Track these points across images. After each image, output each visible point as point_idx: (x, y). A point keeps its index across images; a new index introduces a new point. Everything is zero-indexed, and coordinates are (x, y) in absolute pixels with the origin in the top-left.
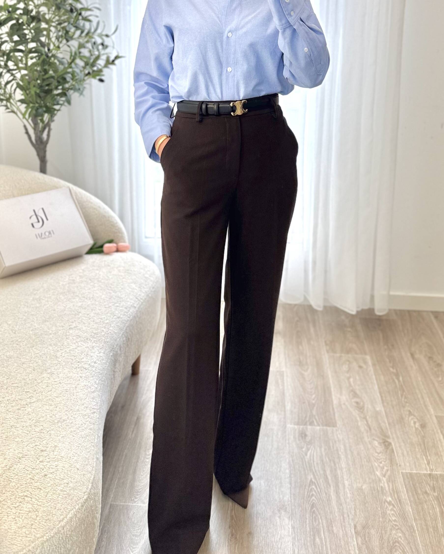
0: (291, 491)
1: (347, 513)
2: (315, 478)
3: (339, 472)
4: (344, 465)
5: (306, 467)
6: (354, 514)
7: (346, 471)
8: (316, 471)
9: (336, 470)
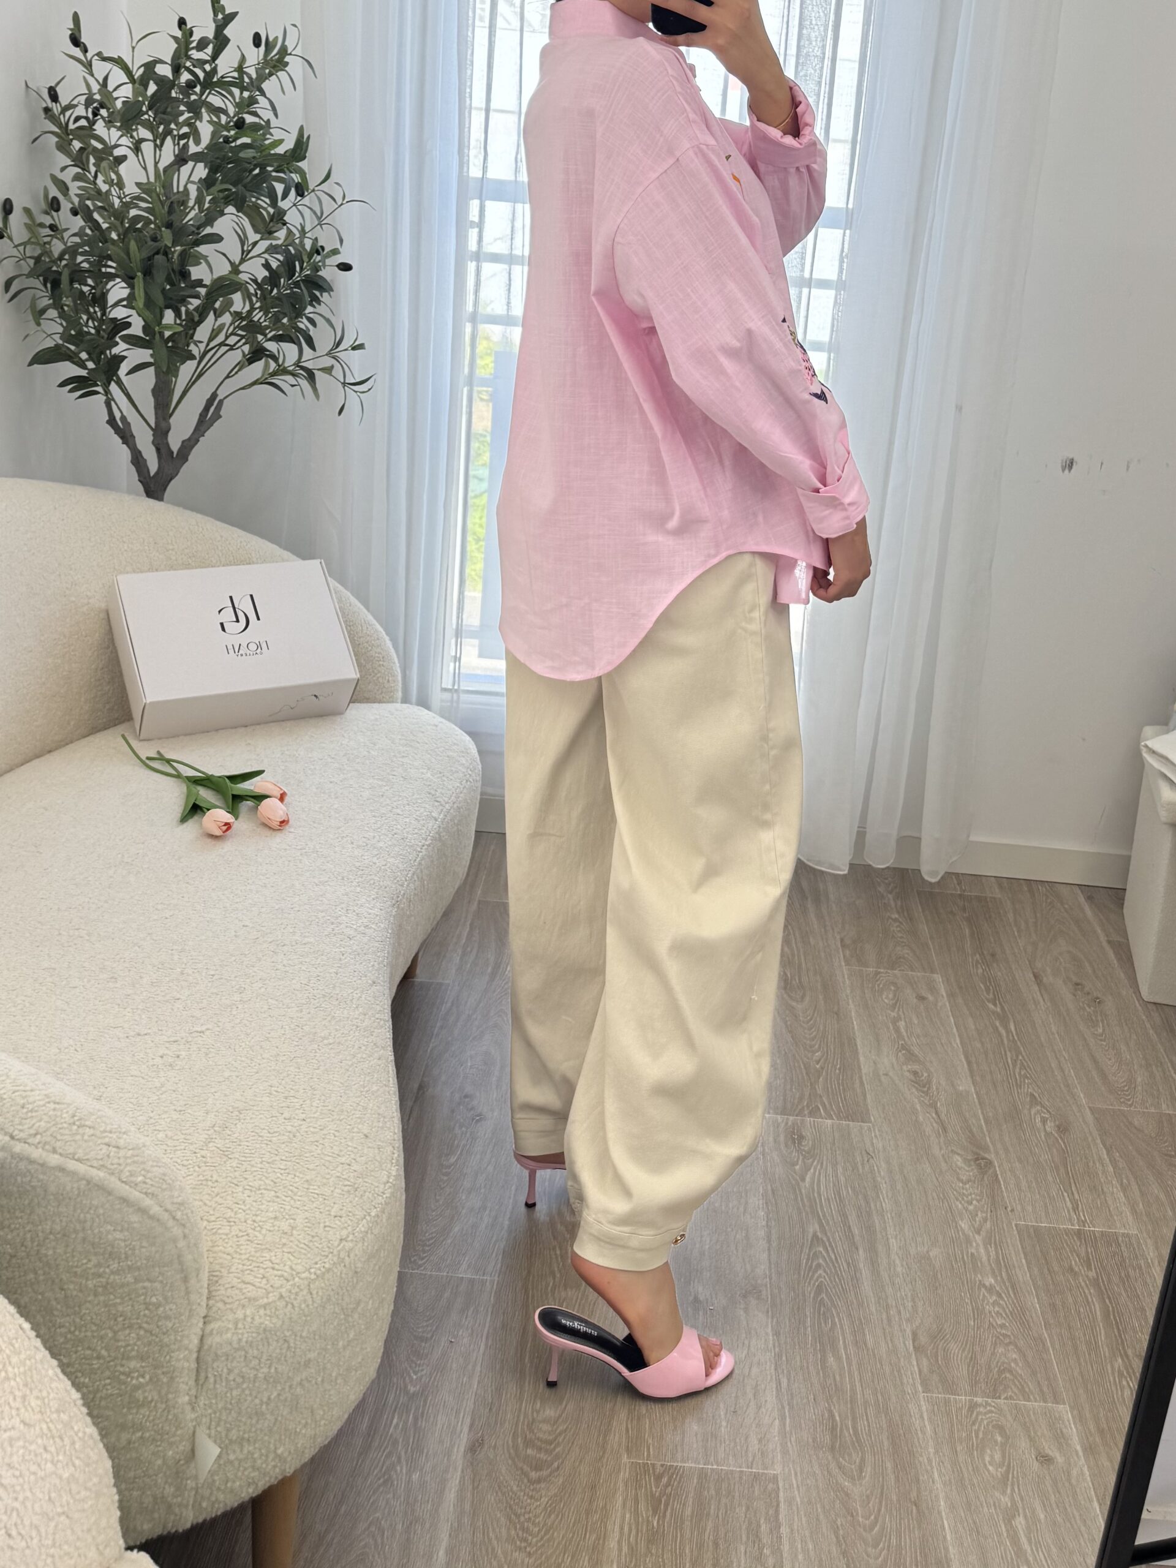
0: (769, 1255)
1: (896, 1306)
2: (824, 1232)
3: (876, 1219)
4: (887, 1205)
5: (804, 1206)
6: (910, 1308)
7: (892, 1218)
8: (824, 1216)
9: (869, 1214)
